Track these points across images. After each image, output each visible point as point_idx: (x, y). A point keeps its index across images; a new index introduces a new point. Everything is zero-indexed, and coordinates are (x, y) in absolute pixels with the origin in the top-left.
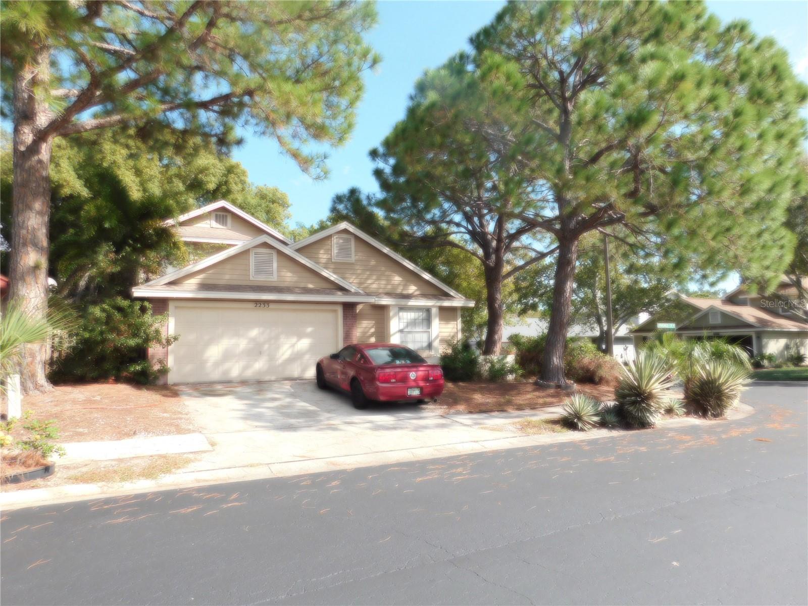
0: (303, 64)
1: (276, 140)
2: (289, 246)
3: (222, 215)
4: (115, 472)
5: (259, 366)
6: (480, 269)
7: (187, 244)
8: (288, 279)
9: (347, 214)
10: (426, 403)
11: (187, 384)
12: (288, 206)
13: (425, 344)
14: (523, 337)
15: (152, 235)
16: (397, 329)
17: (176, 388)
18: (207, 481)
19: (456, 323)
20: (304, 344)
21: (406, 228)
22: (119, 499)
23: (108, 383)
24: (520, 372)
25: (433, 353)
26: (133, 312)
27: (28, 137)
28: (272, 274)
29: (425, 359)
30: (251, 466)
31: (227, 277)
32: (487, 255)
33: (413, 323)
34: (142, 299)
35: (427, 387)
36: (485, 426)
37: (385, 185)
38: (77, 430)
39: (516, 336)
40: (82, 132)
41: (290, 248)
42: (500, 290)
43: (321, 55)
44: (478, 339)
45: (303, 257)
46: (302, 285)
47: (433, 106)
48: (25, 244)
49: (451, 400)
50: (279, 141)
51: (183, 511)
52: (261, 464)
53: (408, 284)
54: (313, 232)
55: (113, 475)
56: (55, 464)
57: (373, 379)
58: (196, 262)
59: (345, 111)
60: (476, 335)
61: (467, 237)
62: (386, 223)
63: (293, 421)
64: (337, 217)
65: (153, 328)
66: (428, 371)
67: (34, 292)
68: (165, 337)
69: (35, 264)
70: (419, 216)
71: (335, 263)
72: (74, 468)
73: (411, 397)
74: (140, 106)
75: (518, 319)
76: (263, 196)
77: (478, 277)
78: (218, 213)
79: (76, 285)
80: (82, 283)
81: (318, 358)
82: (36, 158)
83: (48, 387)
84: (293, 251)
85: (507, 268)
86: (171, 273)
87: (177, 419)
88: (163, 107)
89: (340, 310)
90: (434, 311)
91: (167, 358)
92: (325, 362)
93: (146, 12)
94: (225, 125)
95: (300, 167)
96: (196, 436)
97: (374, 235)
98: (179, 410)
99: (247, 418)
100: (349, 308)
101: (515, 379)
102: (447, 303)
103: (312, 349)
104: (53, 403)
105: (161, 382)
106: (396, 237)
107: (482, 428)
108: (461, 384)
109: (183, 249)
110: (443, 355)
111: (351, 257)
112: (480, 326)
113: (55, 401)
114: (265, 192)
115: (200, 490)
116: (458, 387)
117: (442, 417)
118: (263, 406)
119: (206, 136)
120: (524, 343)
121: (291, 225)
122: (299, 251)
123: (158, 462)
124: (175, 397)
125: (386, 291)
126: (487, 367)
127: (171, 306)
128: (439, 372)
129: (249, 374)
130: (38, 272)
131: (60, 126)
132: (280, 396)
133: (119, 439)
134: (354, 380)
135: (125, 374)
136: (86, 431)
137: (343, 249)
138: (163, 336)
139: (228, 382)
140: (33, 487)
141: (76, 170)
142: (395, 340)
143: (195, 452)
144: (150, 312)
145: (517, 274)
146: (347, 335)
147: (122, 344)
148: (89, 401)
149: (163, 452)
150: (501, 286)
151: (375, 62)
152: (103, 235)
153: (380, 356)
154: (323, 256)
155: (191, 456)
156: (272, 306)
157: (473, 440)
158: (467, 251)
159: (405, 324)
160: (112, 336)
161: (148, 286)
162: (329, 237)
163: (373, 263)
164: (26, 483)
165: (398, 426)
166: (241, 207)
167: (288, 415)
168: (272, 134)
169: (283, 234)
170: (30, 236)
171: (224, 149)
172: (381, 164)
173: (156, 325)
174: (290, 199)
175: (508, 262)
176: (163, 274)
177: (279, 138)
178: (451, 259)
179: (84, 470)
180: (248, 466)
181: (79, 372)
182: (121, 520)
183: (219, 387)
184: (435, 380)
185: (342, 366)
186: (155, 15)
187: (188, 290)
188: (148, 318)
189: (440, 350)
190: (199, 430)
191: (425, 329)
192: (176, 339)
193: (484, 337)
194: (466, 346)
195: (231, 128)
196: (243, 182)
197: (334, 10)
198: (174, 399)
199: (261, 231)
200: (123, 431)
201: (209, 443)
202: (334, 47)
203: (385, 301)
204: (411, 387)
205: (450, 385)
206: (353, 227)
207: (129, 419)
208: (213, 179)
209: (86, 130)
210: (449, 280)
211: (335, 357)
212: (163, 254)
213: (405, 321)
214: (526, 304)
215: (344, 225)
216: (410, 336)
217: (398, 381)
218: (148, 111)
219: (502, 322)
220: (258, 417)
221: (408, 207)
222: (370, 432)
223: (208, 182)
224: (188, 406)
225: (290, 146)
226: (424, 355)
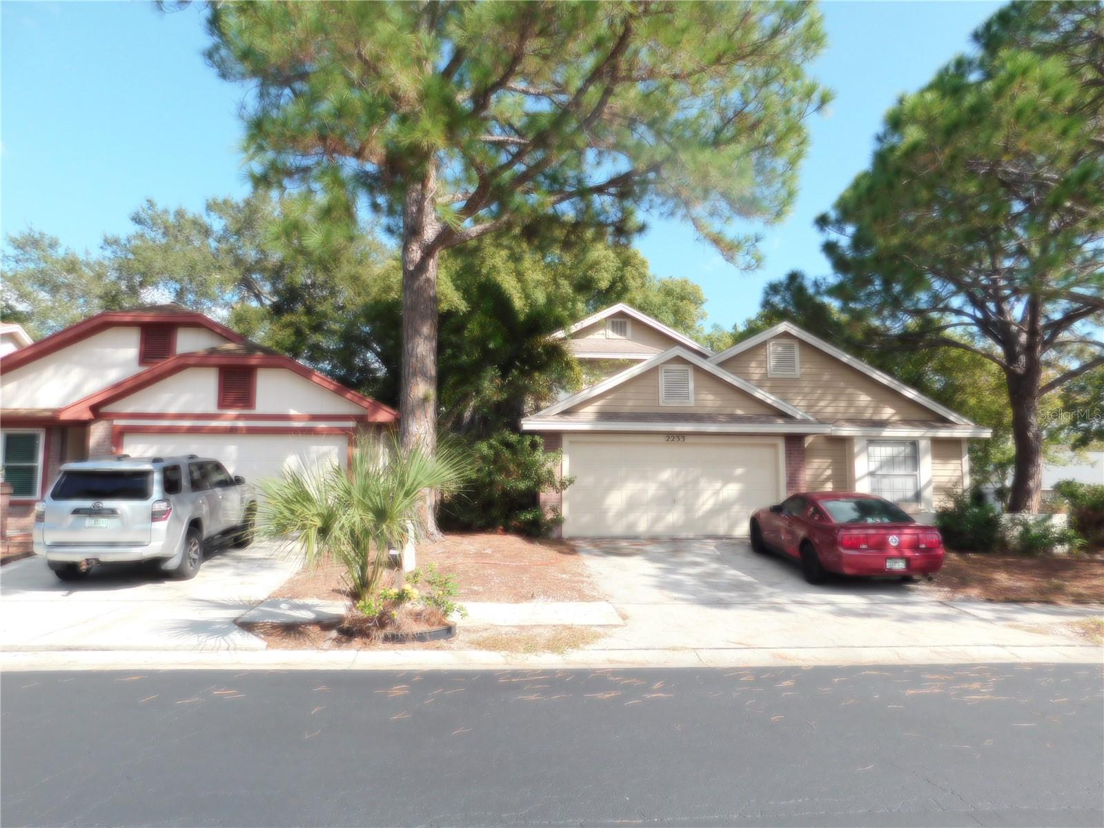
0: (722, 119)
1: (690, 223)
2: (709, 359)
3: (620, 322)
4: (518, 641)
5: (673, 517)
6: (999, 378)
7: (582, 362)
8: (709, 404)
9: (785, 309)
10: (915, 582)
11: (584, 538)
12: (702, 303)
13: (910, 494)
14: (1082, 485)
15: (541, 354)
16: (865, 471)
17: (572, 543)
18: (620, 662)
19: (959, 462)
20: (732, 490)
21: (875, 322)
22: (527, 673)
23: (496, 533)
24: (1079, 542)
25: (922, 507)
26: (523, 449)
27: (416, 254)
28: (687, 397)
29: (911, 516)
30: (674, 650)
31: (631, 404)
32: (1011, 356)
33: (891, 462)
34: (532, 433)
35: (916, 558)
36: (1015, 623)
37: (840, 263)
38: (472, 587)
39: (1069, 484)
40: (467, 241)
41: (710, 362)
42: (1035, 410)
43: (746, 103)
44: (998, 486)
45: (729, 374)
46: (728, 411)
47: (914, 149)
48: (415, 374)
49: (955, 580)
50: (694, 224)
51: (600, 695)
52: (686, 648)
53: (881, 405)
54: (739, 338)
55: (517, 644)
56: (456, 624)
57: (834, 543)
58: (592, 384)
59: (783, 174)
60: (994, 478)
61: (975, 329)
62: (844, 318)
63: (722, 595)
64: (772, 314)
65: (545, 469)
66: (918, 534)
67: (423, 427)
68: (559, 480)
69: (424, 395)
70: (895, 304)
71: (772, 379)
72: (474, 631)
73: (892, 572)
74: (526, 201)
75: (1070, 454)
76: (669, 293)
77: (996, 390)
78: (615, 320)
79: (460, 417)
80: (467, 414)
81: (752, 512)
82: (424, 276)
83: (438, 535)
84: (714, 366)
85: (1048, 375)
86: (564, 399)
87: (577, 582)
88: (553, 199)
89: (781, 446)
90: (924, 445)
91: (561, 506)
92: (763, 516)
93: (532, 90)
94: (623, 210)
95: (723, 255)
96: (602, 605)
97: (825, 336)
98: (579, 571)
99: (663, 586)
100: (794, 441)
101: (1070, 552)
102: (943, 433)
103: (742, 498)
104: (444, 555)
105: (554, 535)
106: (859, 336)
107: (1010, 626)
108: (972, 555)
109: (577, 369)
110: (940, 510)
111: (794, 370)
112: (1001, 466)
113: (445, 552)
114: (671, 286)
115: (615, 673)
116: (968, 559)
117: (942, 603)
118: (682, 571)
119: (601, 226)
120: (1084, 495)
121: (706, 327)
122: (722, 365)
123: (564, 634)
124: (572, 554)
125: (847, 416)
126: (1016, 532)
127: (565, 441)
128: (936, 537)
129: (660, 528)
130: (427, 404)
131: (446, 236)
132: (702, 561)
133: (517, 602)
134: (805, 543)
135: (514, 523)
136: (481, 589)
137: (783, 361)
138: (556, 478)
139: (633, 538)
140: (438, 648)
141: (453, 281)
142: (863, 487)
143: (603, 625)
144: (541, 449)
145: (1067, 383)
146: (792, 481)
147: (511, 487)
148: (480, 555)
149: (568, 621)
150: (1036, 404)
151: (824, 101)
152: (488, 357)
153: (842, 512)
154: (755, 371)
155: (600, 630)
156: (689, 439)
157: (996, 643)
158: (975, 352)
159: (877, 464)
160: (499, 478)
161: (539, 417)
162: (763, 344)
163: (826, 377)
164: (431, 643)
165: (873, 612)
166: (641, 309)
167: (716, 587)
168: (685, 217)
169: (697, 340)
170: (419, 365)
171: (623, 240)
172: (833, 235)
173: (549, 465)
174: (705, 293)
175: (1049, 364)
176: (554, 400)
177: (696, 223)
178: (949, 365)
179: (485, 634)
180: (669, 649)
181: (465, 518)
182: (533, 697)
183: (624, 544)
184: (930, 548)
185: (787, 523)
186: (541, 91)
187: (584, 421)
188: (539, 455)
189: (935, 503)
190: (605, 598)
191: (909, 471)
192: (571, 482)
193: (1009, 483)
194: (978, 497)
195: (632, 213)
196: (642, 276)
197: (763, 43)
198: (571, 557)
199: (670, 341)
200: (520, 592)
201: (620, 615)
202: (764, 90)
203: (846, 431)
204: (891, 558)
205: (953, 556)
206: (796, 328)
207: (525, 578)
208: (605, 275)
209: (471, 238)
210: (947, 397)
211: (777, 510)
212: (554, 376)
213: (878, 459)
214: (1087, 431)
215: (784, 326)
216: (886, 481)
217: (870, 548)
218: (536, 206)
219: (1041, 461)
220: (676, 586)
221: (876, 291)
222: (832, 618)
223: (599, 280)
224: (589, 567)
225: (709, 229)
226: (909, 509)
